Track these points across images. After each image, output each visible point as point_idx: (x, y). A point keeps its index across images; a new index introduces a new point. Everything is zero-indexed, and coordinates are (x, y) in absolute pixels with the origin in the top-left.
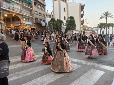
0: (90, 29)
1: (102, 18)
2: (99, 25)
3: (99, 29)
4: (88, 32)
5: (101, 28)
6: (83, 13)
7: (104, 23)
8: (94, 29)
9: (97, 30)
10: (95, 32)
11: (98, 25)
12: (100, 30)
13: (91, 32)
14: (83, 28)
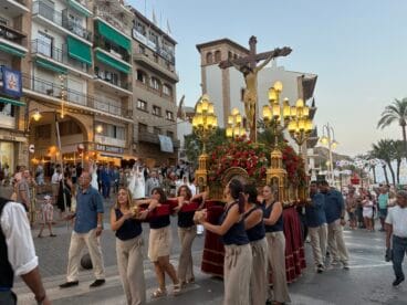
0: (342, 163)
1: (385, 121)
2: (376, 147)
3: (379, 163)
4: (337, 173)
5: (388, 161)
6: (313, 105)
7: (395, 140)
8: (359, 164)
9: (373, 167)
10: (362, 174)
11: (372, 149)
12: (384, 167)
13: (348, 172)
14: (316, 159)
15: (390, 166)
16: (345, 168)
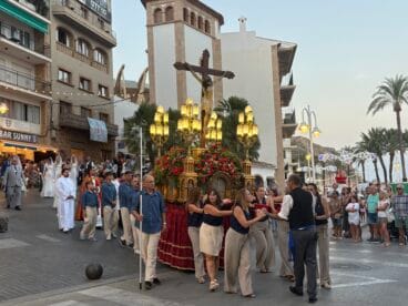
0: (325, 157)
1: (377, 105)
2: (365, 137)
3: (369, 157)
4: (319, 169)
5: (380, 155)
6: (291, 82)
7: (388, 128)
8: (346, 158)
9: (362, 162)
10: (350, 171)
11: (361, 139)
12: (375, 162)
13: (333, 168)
14: (293, 152)
15: (381, 161)
16: (329, 163)
